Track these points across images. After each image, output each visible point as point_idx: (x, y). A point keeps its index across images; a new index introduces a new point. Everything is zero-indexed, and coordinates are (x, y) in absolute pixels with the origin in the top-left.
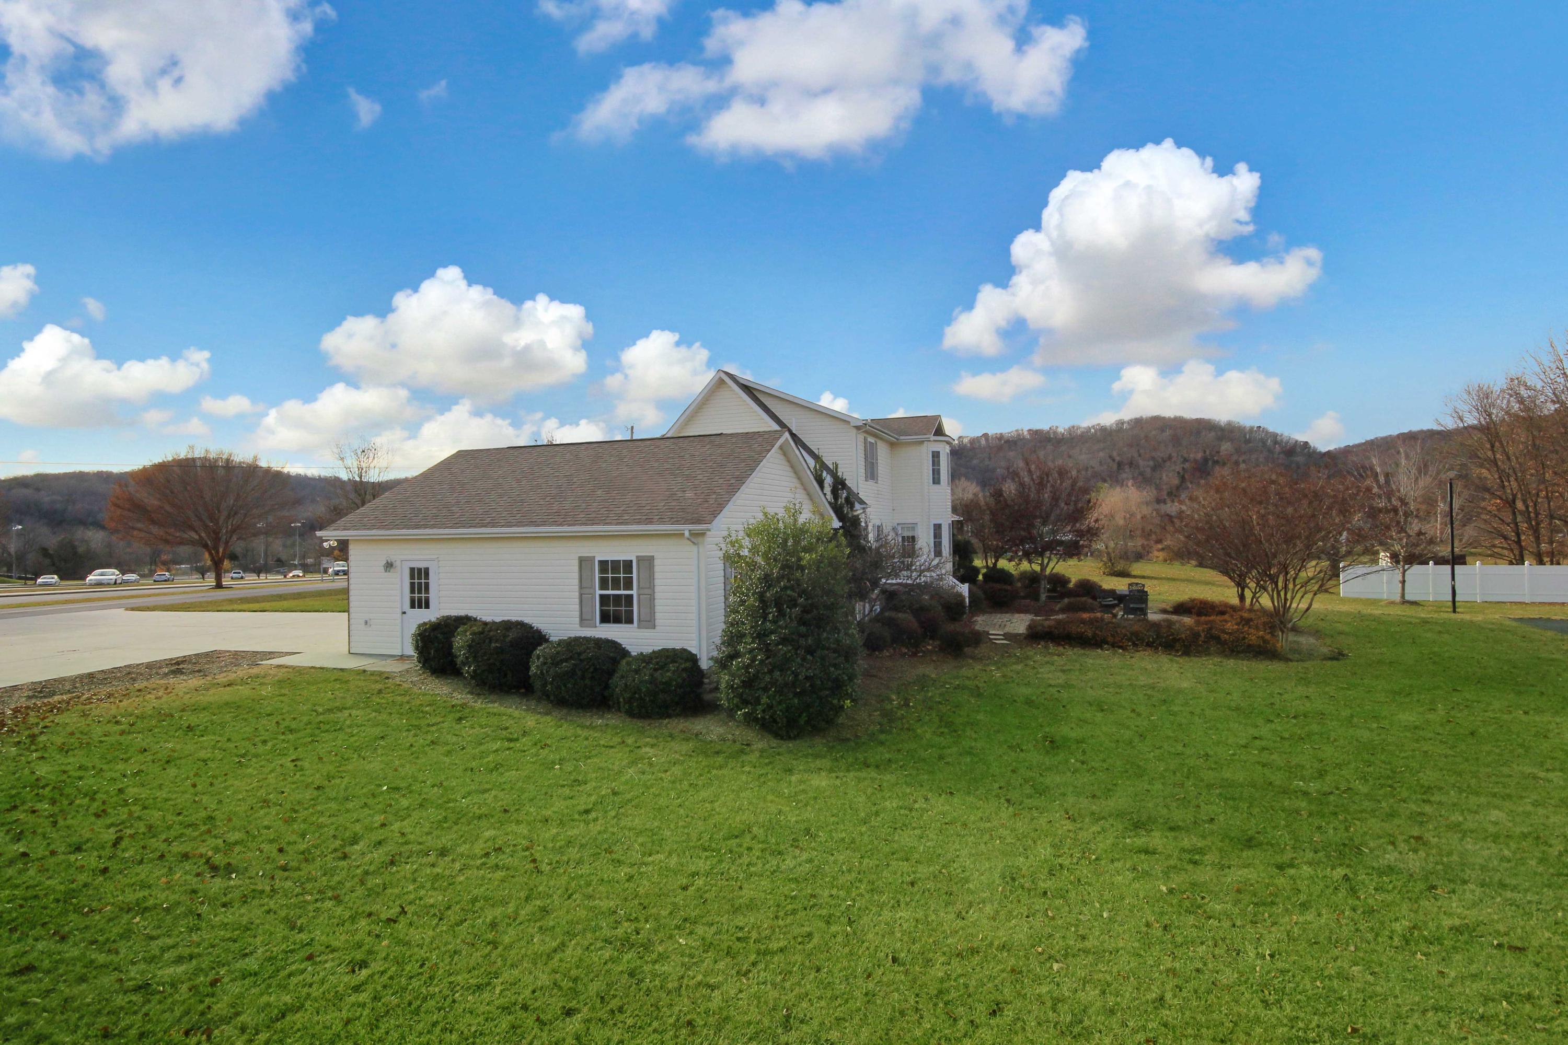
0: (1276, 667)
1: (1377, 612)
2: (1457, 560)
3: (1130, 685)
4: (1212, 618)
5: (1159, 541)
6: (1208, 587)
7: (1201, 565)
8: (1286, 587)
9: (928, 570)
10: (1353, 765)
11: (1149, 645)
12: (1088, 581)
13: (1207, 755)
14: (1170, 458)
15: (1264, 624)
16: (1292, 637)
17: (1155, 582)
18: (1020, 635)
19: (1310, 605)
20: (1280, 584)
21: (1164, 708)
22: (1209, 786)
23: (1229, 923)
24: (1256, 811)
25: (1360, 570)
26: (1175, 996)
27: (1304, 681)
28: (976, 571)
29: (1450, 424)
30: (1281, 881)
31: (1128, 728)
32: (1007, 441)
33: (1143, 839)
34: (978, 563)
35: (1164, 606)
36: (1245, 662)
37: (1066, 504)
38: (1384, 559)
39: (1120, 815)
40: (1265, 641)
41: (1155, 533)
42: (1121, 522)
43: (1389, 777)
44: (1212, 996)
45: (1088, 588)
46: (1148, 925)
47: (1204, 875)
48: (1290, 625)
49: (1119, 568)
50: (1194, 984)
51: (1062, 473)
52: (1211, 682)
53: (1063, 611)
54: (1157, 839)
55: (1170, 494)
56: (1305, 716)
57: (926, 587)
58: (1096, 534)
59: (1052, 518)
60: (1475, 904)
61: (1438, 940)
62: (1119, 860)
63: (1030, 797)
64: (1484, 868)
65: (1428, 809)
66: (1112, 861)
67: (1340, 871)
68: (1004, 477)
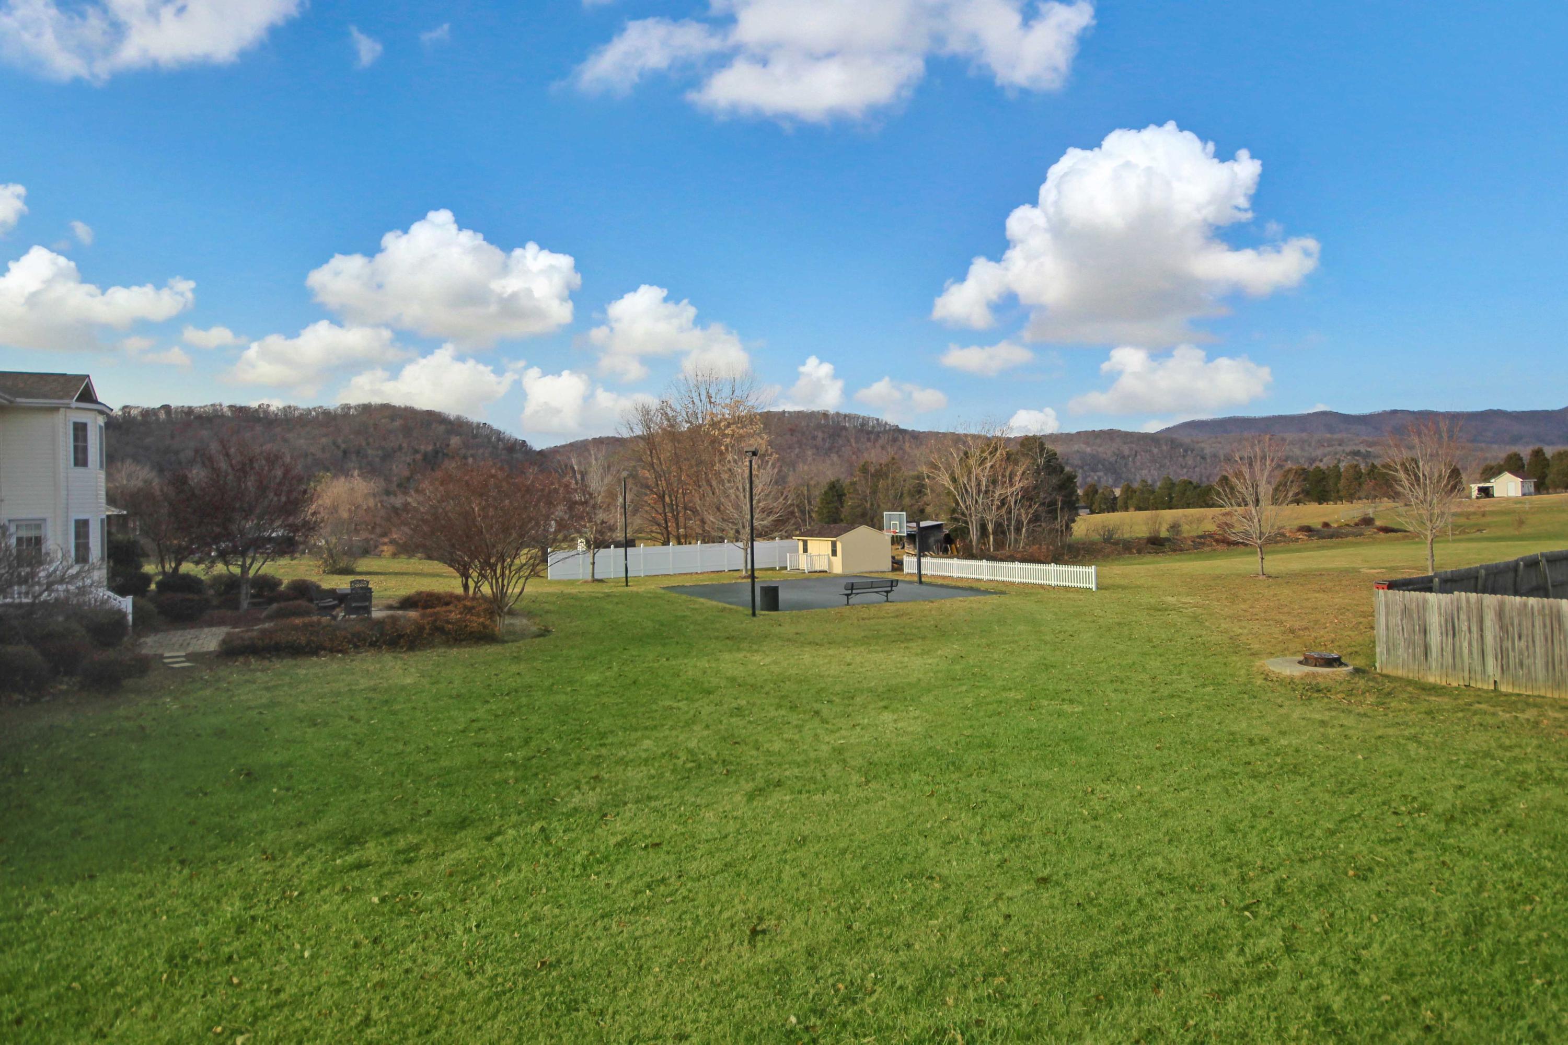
0: (491, 650)
1: (574, 591)
2: (629, 543)
3: (350, 690)
4: (438, 609)
5: (384, 535)
6: (434, 579)
7: (430, 558)
8: (503, 574)
9: (62, 581)
10: (551, 728)
11: (373, 644)
12: (304, 582)
13: (427, 747)
14: (400, 448)
15: (486, 610)
16: (508, 620)
17: (382, 578)
18: (211, 653)
19: (523, 589)
20: (498, 571)
21: (385, 708)
22: (428, 779)
23: (440, 910)
24: (469, 791)
25: (561, 555)
26: (381, 1009)
27: (517, 659)
28: (147, 579)
30: (490, 851)
31: (345, 738)
33: (355, 855)
34: (149, 568)
35: (390, 602)
36: (467, 649)
37: (276, 494)
38: (581, 545)
39: (330, 837)
40: (485, 627)
41: (380, 525)
42: (345, 515)
43: (578, 732)
44: (420, 991)
45: (303, 590)
46: (357, 945)
47: (418, 871)
48: (506, 609)
49: (342, 564)
50: (402, 986)
51: (273, 459)
52: (434, 673)
53: (270, 618)
54: (371, 850)
55: (399, 485)
56: (516, 691)
57: (59, 605)
58: (313, 528)
59: (258, 511)
60: (631, 819)
61: (606, 858)
62: (326, 887)
63: (215, 848)
64: (638, 788)
65: (604, 751)
66: (319, 891)
67: (538, 825)
68: (192, 462)
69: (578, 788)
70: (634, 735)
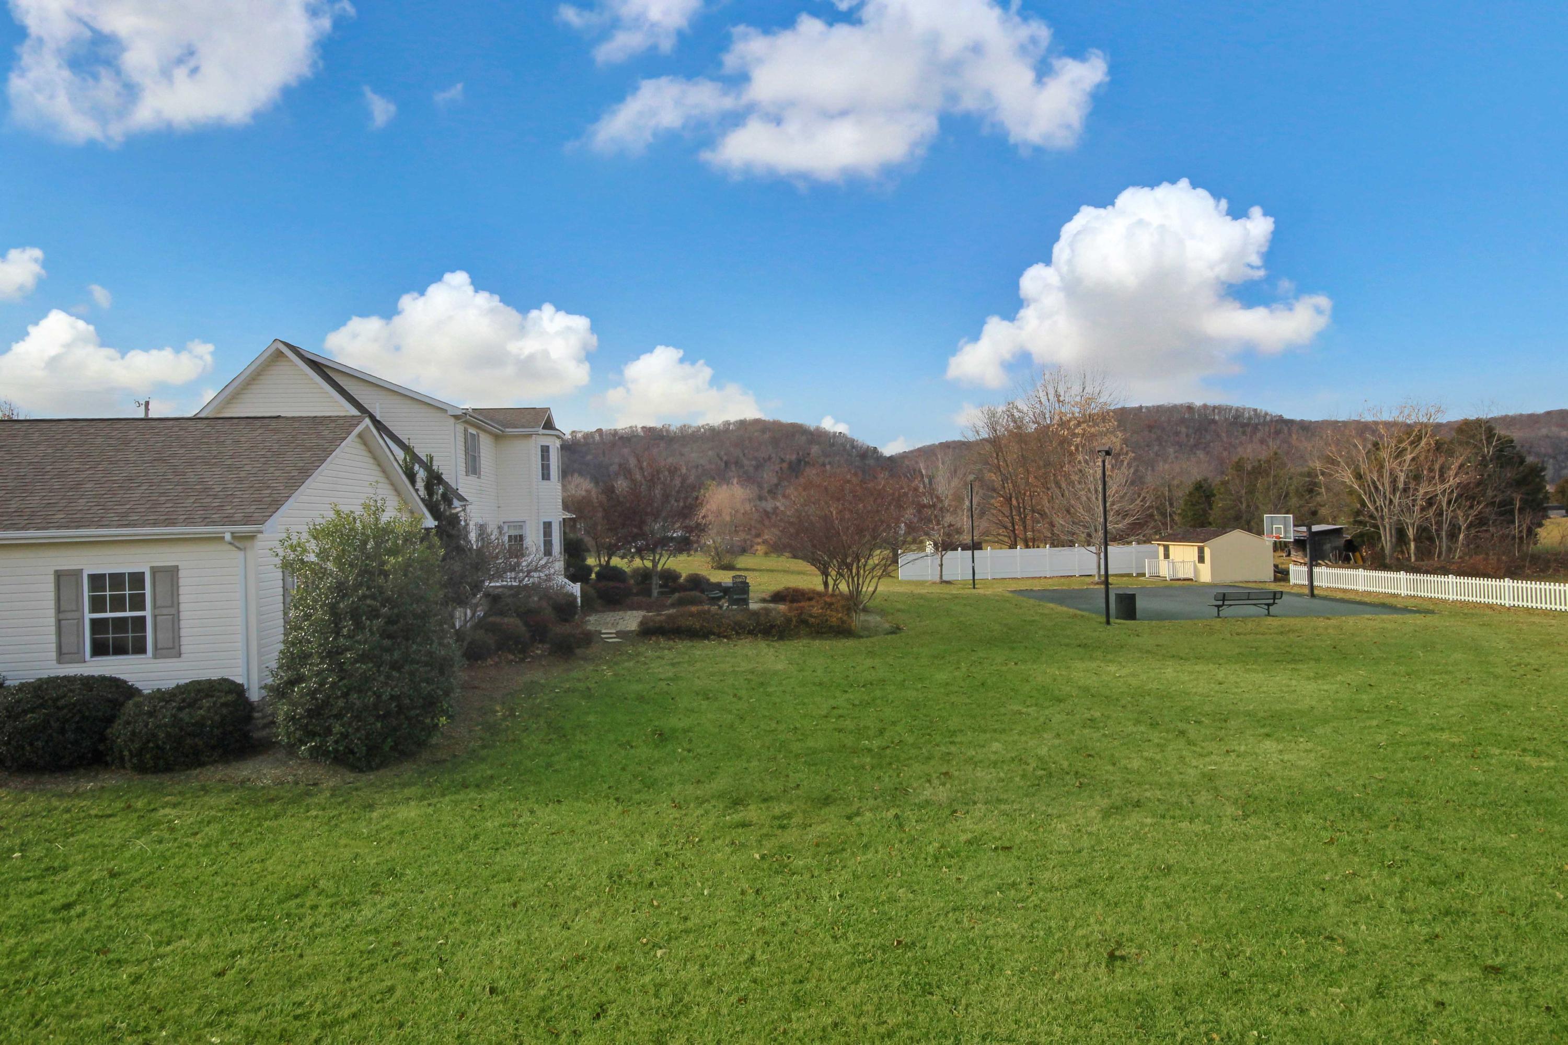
0: (850, 643)
1: (923, 591)
2: (976, 546)
3: (734, 671)
4: (802, 604)
5: (758, 536)
6: (800, 577)
7: (795, 557)
8: (858, 574)
9: (536, 570)
10: (903, 722)
11: (751, 633)
12: (697, 575)
13: (796, 728)
14: (770, 458)
15: (843, 606)
16: (863, 617)
17: (757, 574)
18: (632, 632)
19: (876, 588)
20: (854, 571)
21: (761, 690)
22: (797, 756)
23: (809, 875)
24: (832, 772)
25: (911, 556)
26: (763, 952)
27: (871, 654)
28: (589, 569)
29: (971, 437)
30: (850, 829)
31: (730, 712)
32: (621, 438)
33: (741, 814)
34: (591, 561)
35: (764, 595)
36: (828, 642)
37: (676, 501)
38: (930, 547)
39: (721, 796)
40: (843, 622)
41: (755, 527)
42: (728, 518)
43: (928, 727)
44: (794, 944)
45: (697, 582)
46: (743, 893)
47: (790, 837)
48: (861, 607)
49: (725, 561)
50: (779, 936)
51: (673, 471)
52: (801, 662)
53: (673, 605)
54: (752, 812)
55: (770, 492)
56: (871, 684)
57: (535, 587)
58: (704, 530)
59: (664, 514)
60: (981, 820)
61: (957, 853)
62: (719, 838)
63: (639, 792)
64: (987, 789)
65: (953, 749)
66: (714, 840)
67: (893, 812)
68: (617, 474)
69: (929, 781)
70: (983, 737)
